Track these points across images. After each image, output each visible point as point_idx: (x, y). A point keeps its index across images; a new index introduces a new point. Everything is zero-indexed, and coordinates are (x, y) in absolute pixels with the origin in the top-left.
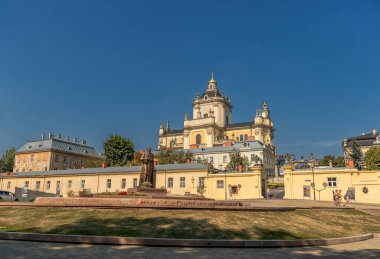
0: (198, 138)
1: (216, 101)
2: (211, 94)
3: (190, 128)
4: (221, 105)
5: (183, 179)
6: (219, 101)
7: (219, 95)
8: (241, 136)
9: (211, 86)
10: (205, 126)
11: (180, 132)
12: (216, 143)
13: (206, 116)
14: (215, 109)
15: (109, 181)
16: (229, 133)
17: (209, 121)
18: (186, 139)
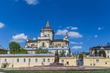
0: (43, 43)
1: (50, 30)
2: (48, 28)
3: (40, 40)
4: (51, 32)
5: (49, 59)
6: (51, 31)
7: (51, 28)
8: (59, 44)
9: (48, 25)
10: (46, 40)
11: (36, 41)
12: (50, 46)
13: (46, 36)
14: (50, 34)
16: (55, 43)
17: (48, 38)
18: (38, 44)
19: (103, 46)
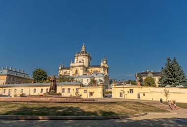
0: (77, 71)
1: (85, 55)
2: (83, 52)
3: (73, 67)
4: (87, 58)
5: (69, 89)
7: (86, 53)
8: (95, 71)
9: (83, 49)
10: (80, 66)
11: (69, 68)
12: (84, 73)
13: (80, 62)
14: (84, 59)
15: (35, 89)
16: (90, 70)
17: (81, 64)
18: (71, 71)
19: (152, 71)
